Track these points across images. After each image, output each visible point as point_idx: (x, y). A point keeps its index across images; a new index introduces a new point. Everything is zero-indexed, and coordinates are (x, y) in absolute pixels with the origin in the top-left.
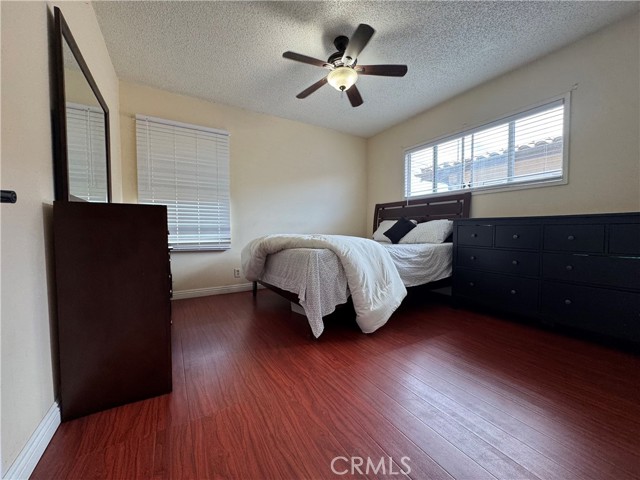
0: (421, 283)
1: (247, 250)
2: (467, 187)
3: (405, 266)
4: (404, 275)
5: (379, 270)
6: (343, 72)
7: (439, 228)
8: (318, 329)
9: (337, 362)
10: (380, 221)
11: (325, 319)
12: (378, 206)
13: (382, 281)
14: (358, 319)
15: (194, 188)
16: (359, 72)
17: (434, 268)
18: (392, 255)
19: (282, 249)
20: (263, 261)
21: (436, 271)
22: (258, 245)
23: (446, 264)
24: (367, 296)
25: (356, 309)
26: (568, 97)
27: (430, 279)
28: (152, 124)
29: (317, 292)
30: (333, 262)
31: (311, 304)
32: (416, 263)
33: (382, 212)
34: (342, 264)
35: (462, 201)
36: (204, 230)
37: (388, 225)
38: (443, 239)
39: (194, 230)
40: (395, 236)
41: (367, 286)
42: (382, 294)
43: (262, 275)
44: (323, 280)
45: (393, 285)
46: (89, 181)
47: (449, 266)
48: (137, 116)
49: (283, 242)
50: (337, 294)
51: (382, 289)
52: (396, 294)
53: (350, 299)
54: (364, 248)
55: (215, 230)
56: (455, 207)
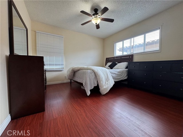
0: (119, 80)
1: (68, 71)
2: (132, 53)
3: (114, 75)
4: (114, 78)
5: (106, 76)
6: (96, 19)
7: (124, 64)
8: (89, 93)
9: (94, 103)
10: (107, 63)
11: (91, 90)
12: (107, 58)
13: (107, 80)
14: (100, 90)
15: (53, 52)
16: (101, 20)
17: (122, 76)
18: (110, 72)
19: (79, 70)
20: (73, 74)
21: (123, 77)
22: (71, 69)
23: (126, 75)
24: (103, 84)
25: (100, 87)
27: (121, 79)
28: (41, 34)
29: (88, 83)
30: (93, 74)
31: (87, 86)
32: (117, 74)
33: (108, 60)
34: (96, 75)
35: (131, 57)
36: (56, 65)
37: (109, 64)
38: (125, 68)
39: (53, 65)
40: (111, 67)
41: (103, 81)
42: (107, 83)
43: (73, 78)
44: (90, 79)
45: (110, 81)
46: (22, 50)
47: (127, 75)
48: (37, 31)
49: (79, 68)
50: (94, 83)
51: (107, 82)
52: (111, 83)
53: (98, 85)
54: (102, 70)
55: (59, 65)
56: (129, 59)
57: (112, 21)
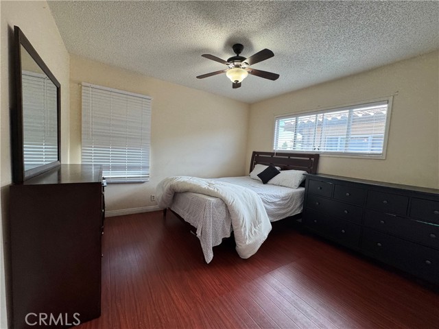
0: (281, 218)
1: (161, 185)
2: (317, 150)
3: (271, 207)
4: (270, 214)
5: (253, 211)
6: (238, 71)
7: (295, 176)
8: (209, 256)
10: (255, 164)
11: (215, 249)
12: (254, 153)
13: (256, 222)
14: (237, 248)
15: (123, 137)
16: (249, 72)
17: (290, 209)
18: (263, 201)
19: (187, 191)
20: (171, 196)
21: (292, 210)
22: (168, 185)
23: (299, 204)
24: (245, 234)
25: (237, 242)
26: (391, 98)
27: (288, 216)
28: (94, 90)
29: (210, 231)
30: (222, 209)
31: (205, 239)
32: (279, 205)
33: (257, 158)
34: (228, 210)
35: (313, 159)
36: (130, 168)
37: (261, 168)
38: (298, 185)
39: (122, 168)
40: (265, 178)
41: (245, 227)
42: (255, 232)
43: (171, 205)
44: (214, 221)
45: (263, 225)
47: (301, 205)
48: (83, 84)
49: (187, 187)
50: (224, 230)
51: (255, 227)
52: (265, 229)
53: (232, 233)
54: (245, 197)
55: (138, 168)
56: (308, 162)
57: (273, 77)
